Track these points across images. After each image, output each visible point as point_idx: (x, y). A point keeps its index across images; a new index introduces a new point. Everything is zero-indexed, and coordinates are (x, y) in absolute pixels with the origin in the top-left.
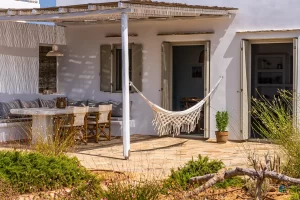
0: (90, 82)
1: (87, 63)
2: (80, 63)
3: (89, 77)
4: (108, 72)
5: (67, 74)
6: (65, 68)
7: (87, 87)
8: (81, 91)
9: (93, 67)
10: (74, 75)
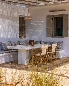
0: (41, 33)
1: (40, 24)
2: (36, 24)
3: (40, 31)
4: (50, 28)
5: (30, 30)
6: (29, 27)
7: (39, 35)
8: (36, 37)
9: (42, 26)
10: (33, 30)
